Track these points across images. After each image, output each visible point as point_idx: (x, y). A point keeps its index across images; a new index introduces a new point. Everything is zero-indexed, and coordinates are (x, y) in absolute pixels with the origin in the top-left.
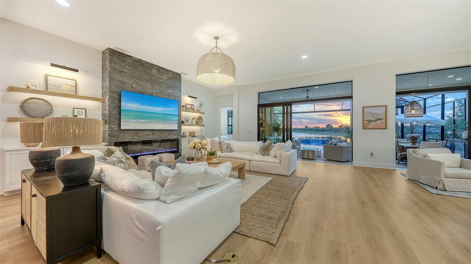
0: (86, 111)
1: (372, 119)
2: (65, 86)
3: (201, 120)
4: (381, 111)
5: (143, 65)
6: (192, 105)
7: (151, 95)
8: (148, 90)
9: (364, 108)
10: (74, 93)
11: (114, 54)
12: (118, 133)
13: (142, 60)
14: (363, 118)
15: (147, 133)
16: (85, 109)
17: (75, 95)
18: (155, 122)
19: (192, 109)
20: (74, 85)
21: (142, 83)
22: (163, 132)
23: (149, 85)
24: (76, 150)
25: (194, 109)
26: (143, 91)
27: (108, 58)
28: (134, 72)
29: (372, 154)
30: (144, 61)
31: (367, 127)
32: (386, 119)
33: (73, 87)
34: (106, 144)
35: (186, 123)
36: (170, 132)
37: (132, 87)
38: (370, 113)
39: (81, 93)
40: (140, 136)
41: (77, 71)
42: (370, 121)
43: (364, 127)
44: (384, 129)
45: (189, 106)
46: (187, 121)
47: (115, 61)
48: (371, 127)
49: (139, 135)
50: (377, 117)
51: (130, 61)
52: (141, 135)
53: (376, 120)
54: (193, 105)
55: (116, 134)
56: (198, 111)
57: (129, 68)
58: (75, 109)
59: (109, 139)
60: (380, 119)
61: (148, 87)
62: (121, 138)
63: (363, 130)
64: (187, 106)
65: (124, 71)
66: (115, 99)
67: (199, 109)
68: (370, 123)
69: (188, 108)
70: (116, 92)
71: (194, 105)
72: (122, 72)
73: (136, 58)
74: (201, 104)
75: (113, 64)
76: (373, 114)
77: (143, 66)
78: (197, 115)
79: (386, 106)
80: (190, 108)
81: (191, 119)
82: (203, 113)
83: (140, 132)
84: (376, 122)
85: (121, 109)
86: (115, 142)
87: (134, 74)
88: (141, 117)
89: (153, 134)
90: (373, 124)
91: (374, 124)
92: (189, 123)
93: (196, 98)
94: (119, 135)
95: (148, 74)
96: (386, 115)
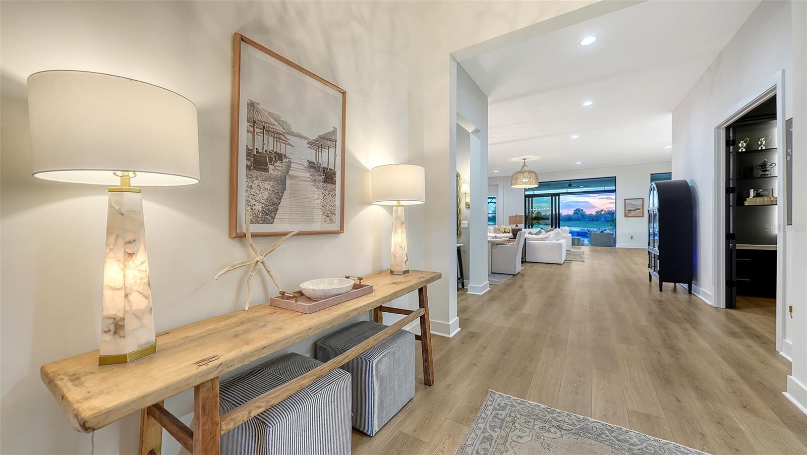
1: (632, 209)
4: (639, 202)
9: (625, 200)
14: (625, 208)
24: (517, 226)
29: (632, 237)
31: (628, 215)
32: (643, 209)
38: (631, 204)
42: (631, 211)
43: (626, 216)
44: (640, 217)
48: (631, 215)
50: (636, 208)
53: (635, 210)
60: (639, 209)
63: (625, 218)
76: (633, 205)
79: (643, 199)
84: (635, 212)
91: (633, 213)
96: (643, 206)
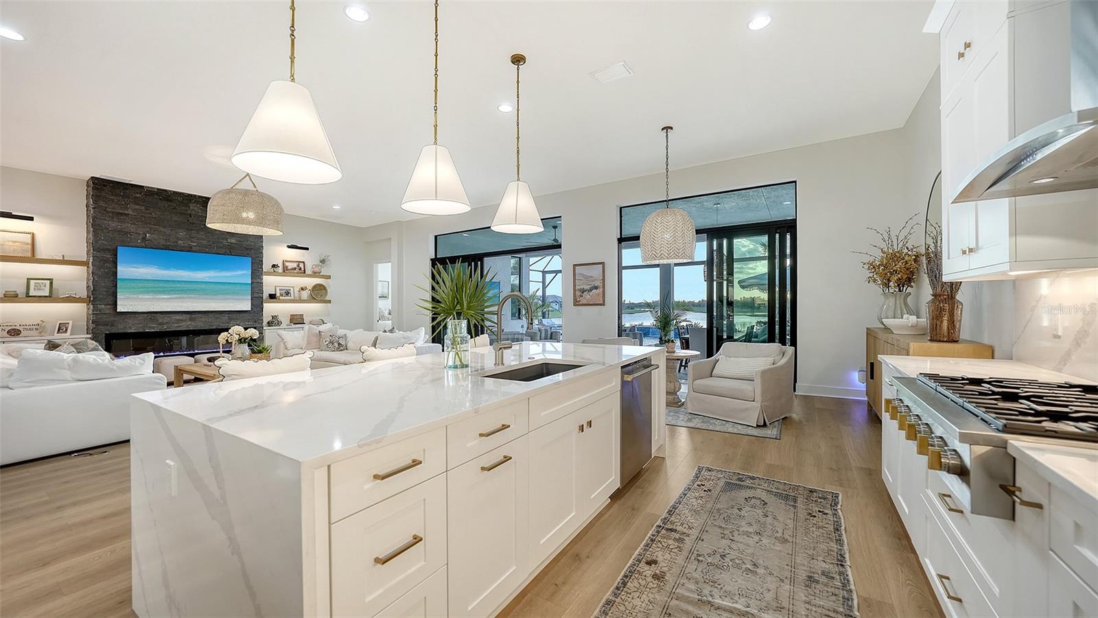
0: (51, 284)
1: (585, 287)
2: (11, 243)
3: (324, 291)
4: (596, 272)
5: (170, 198)
6: (299, 262)
7: (189, 249)
8: (180, 242)
9: (575, 266)
10: (29, 255)
11: (105, 186)
12: (112, 319)
13: (166, 191)
14: (575, 286)
15: (178, 317)
16: (49, 279)
17: (32, 258)
18: (195, 298)
19: (300, 269)
20: (29, 241)
21: (167, 231)
22: (217, 316)
23: (182, 234)
25: (305, 270)
26: (168, 243)
27: (91, 194)
28: (148, 213)
30: (171, 191)
31: (580, 301)
32: (604, 287)
33: (27, 244)
34: (90, 336)
35: (281, 298)
36: (234, 316)
37: (144, 239)
38: (583, 276)
39: (42, 253)
40: (161, 324)
41: (31, 219)
42: (583, 291)
43: (575, 302)
44: (601, 305)
45: (290, 265)
46: (288, 293)
47: (106, 198)
48: (584, 301)
49: (160, 321)
50: (593, 284)
51: (138, 195)
52: (165, 321)
53: (590, 290)
54: (303, 262)
55: (108, 320)
56: (315, 273)
57: (137, 207)
58: (31, 281)
59: (93, 328)
60: (596, 288)
61: (180, 236)
62: (120, 327)
63: (574, 307)
64: (287, 264)
65: (127, 212)
66: (106, 261)
67: (316, 270)
68: (583, 295)
69: (289, 268)
70: (109, 250)
71: (306, 263)
72: (122, 214)
73: (151, 188)
74: (324, 260)
75: (102, 203)
76: (587, 278)
77: (167, 200)
78: (311, 282)
79: (605, 264)
80: (295, 269)
81: (297, 290)
82: (329, 277)
83: (162, 316)
84: (591, 293)
85: (118, 277)
86: (106, 334)
87: (149, 215)
88: (162, 289)
89: (191, 319)
90: (587, 296)
92: (292, 298)
93: (307, 249)
94: (115, 321)
95: (181, 214)
96: (604, 280)
